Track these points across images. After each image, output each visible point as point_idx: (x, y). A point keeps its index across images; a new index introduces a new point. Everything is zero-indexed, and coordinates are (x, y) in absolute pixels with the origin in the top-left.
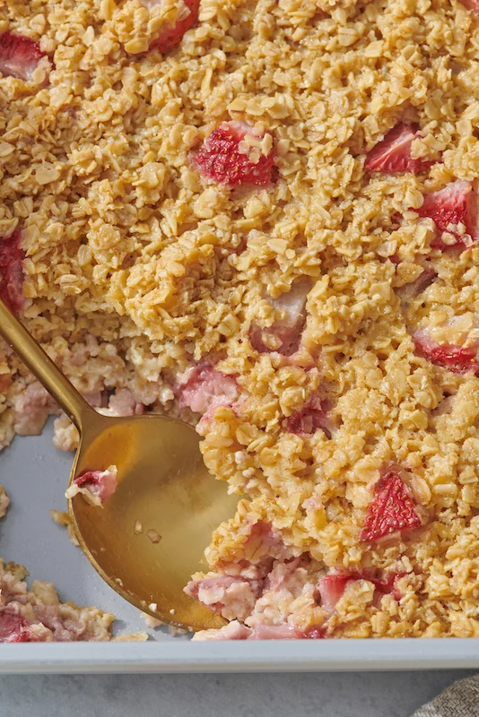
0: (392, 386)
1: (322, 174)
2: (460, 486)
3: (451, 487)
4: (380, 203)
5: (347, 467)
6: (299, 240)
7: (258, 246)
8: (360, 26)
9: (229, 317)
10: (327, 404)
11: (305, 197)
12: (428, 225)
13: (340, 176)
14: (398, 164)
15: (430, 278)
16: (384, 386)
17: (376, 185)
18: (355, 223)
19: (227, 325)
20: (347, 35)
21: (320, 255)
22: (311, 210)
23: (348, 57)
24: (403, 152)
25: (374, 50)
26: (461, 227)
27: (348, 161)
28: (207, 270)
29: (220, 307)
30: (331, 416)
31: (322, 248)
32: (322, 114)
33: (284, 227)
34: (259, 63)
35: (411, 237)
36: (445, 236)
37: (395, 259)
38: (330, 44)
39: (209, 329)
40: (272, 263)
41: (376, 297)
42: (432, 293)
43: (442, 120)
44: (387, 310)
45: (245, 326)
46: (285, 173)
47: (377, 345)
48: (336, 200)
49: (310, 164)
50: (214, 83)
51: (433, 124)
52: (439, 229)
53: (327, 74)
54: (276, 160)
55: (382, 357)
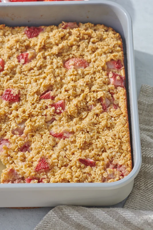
0: (44, 141)
1: (30, 98)
2: (59, 160)
3: (56, 160)
4: (43, 104)
5: (33, 158)
6: (24, 112)
7: (14, 113)
8: (40, 71)
9: (7, 127)
10: (29, 146)
11: (26, 104)
12: (53, 108)
13: (34, 99)
14: (47, 97)
15: (54, 119)
16: (42, 141)
17: (42, 101)
18: (37, 108)
19: (7, 129)
20: (37, 73)
21: (29, 114)
22: (28, 107)
23: (37, 77)
24: (49, 95)
25: (43, 75)
26: (61, 108)
27: (36, 96)
28: (3, 118)
29: (5, 125)
30: (30, 148)
31: (29, 113)
32: (31, 87)
33: (20, 110)
34: (17, 79)
35: (50, 111)
36: (57, 110)
37: (46, 115)
38: (33, 74)
39: (2, 130)
40: (18, 117)
41: (41, 123)
42: (54, 123)
43: (58, 88)
44: (43, 126)
45: (11, 129)
46: (21, 98)
47: (41, 133)
48: (33, 104)
49: (27, 97)
50: (6, 82)
51: (56, 89)
52: (56, 109)
53: (32, 80)
54: (19, 96)
55: (42, 136)
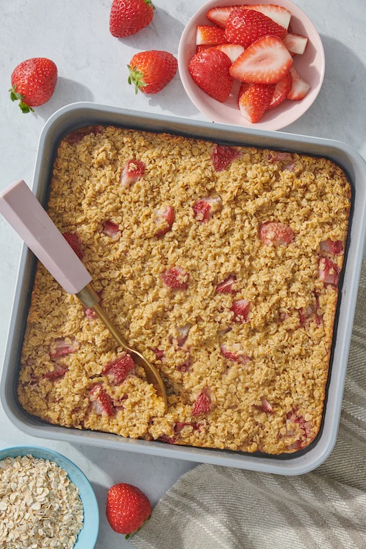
0: (211, 364)
1: (202, 290)
2: (226, 400)
3: (223, 400)
4: (218, 304)
5: (192, 387)
6: (191, 311)
7: (176, 312)
8: (224, 240)
9: (164, 332)
10: (190, 364)
11: (195, 296)
12: (233, 313)
13: (207, 292)
14: (227, 290)
15: (230, 329)
16: (208, 363)
17: (218, 297)
18: (209, 308)
19: (163, 334)
20: (219, 243)
21: (196, 317)
22: (196, 301)
23: (218, 250)
24: (229, 287)
25: (226, 250)
26: (242, 317)
27: (211, 287)
28: (159, 315)
29: (161, 328)
30: (190, 368)
31: (197, 315)
32: (205, 270)
33: (186, 306)
34: (189, 246)
35: (226, 316)
36: (237, 318)
37: (220, 322)
38: (213, 245)
39: (156, 334)
40: (180, 317)
41: (211, 334)
42: (229, 334)
43: (243, 278)
44: (214, 338)
45: (168, 335)
46: (190, 287)
47: (209, 349)
48: (204, 300)
49: (199, 286)
50: (173, 251)
51: (240, 279)
52: (236, 315)
53: (210, 255)
54: (188, 283)
55: (210, 353)
